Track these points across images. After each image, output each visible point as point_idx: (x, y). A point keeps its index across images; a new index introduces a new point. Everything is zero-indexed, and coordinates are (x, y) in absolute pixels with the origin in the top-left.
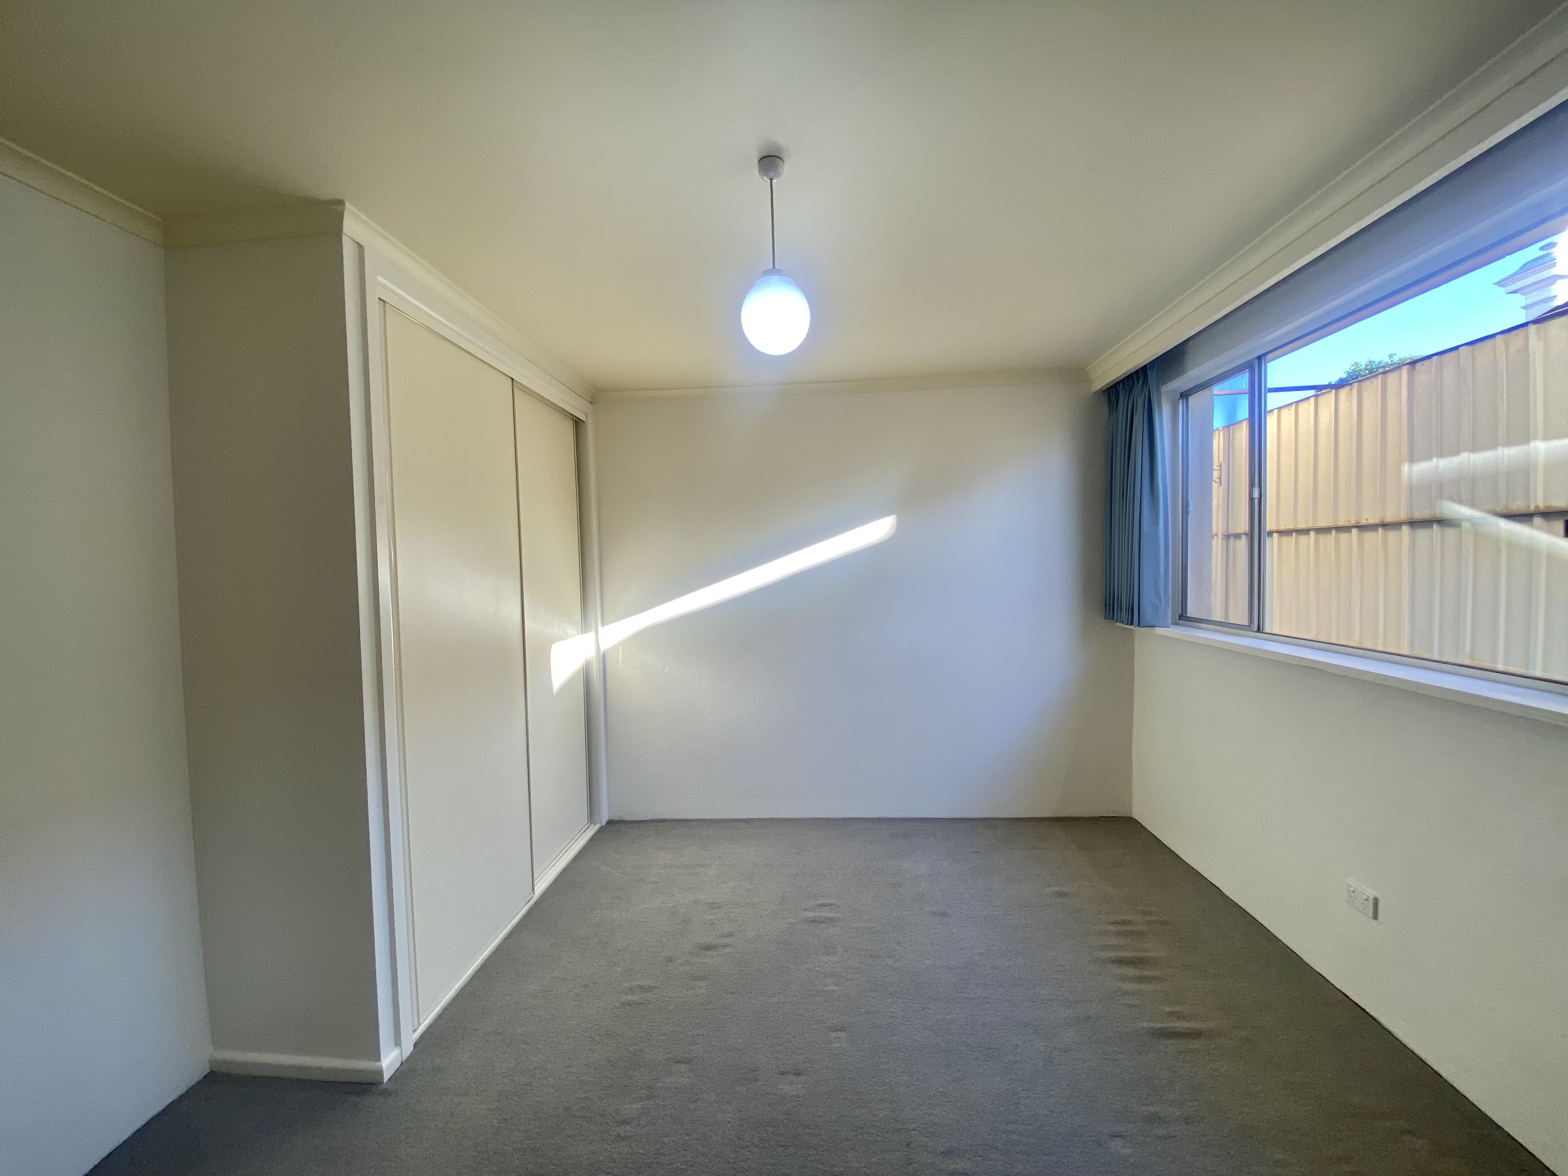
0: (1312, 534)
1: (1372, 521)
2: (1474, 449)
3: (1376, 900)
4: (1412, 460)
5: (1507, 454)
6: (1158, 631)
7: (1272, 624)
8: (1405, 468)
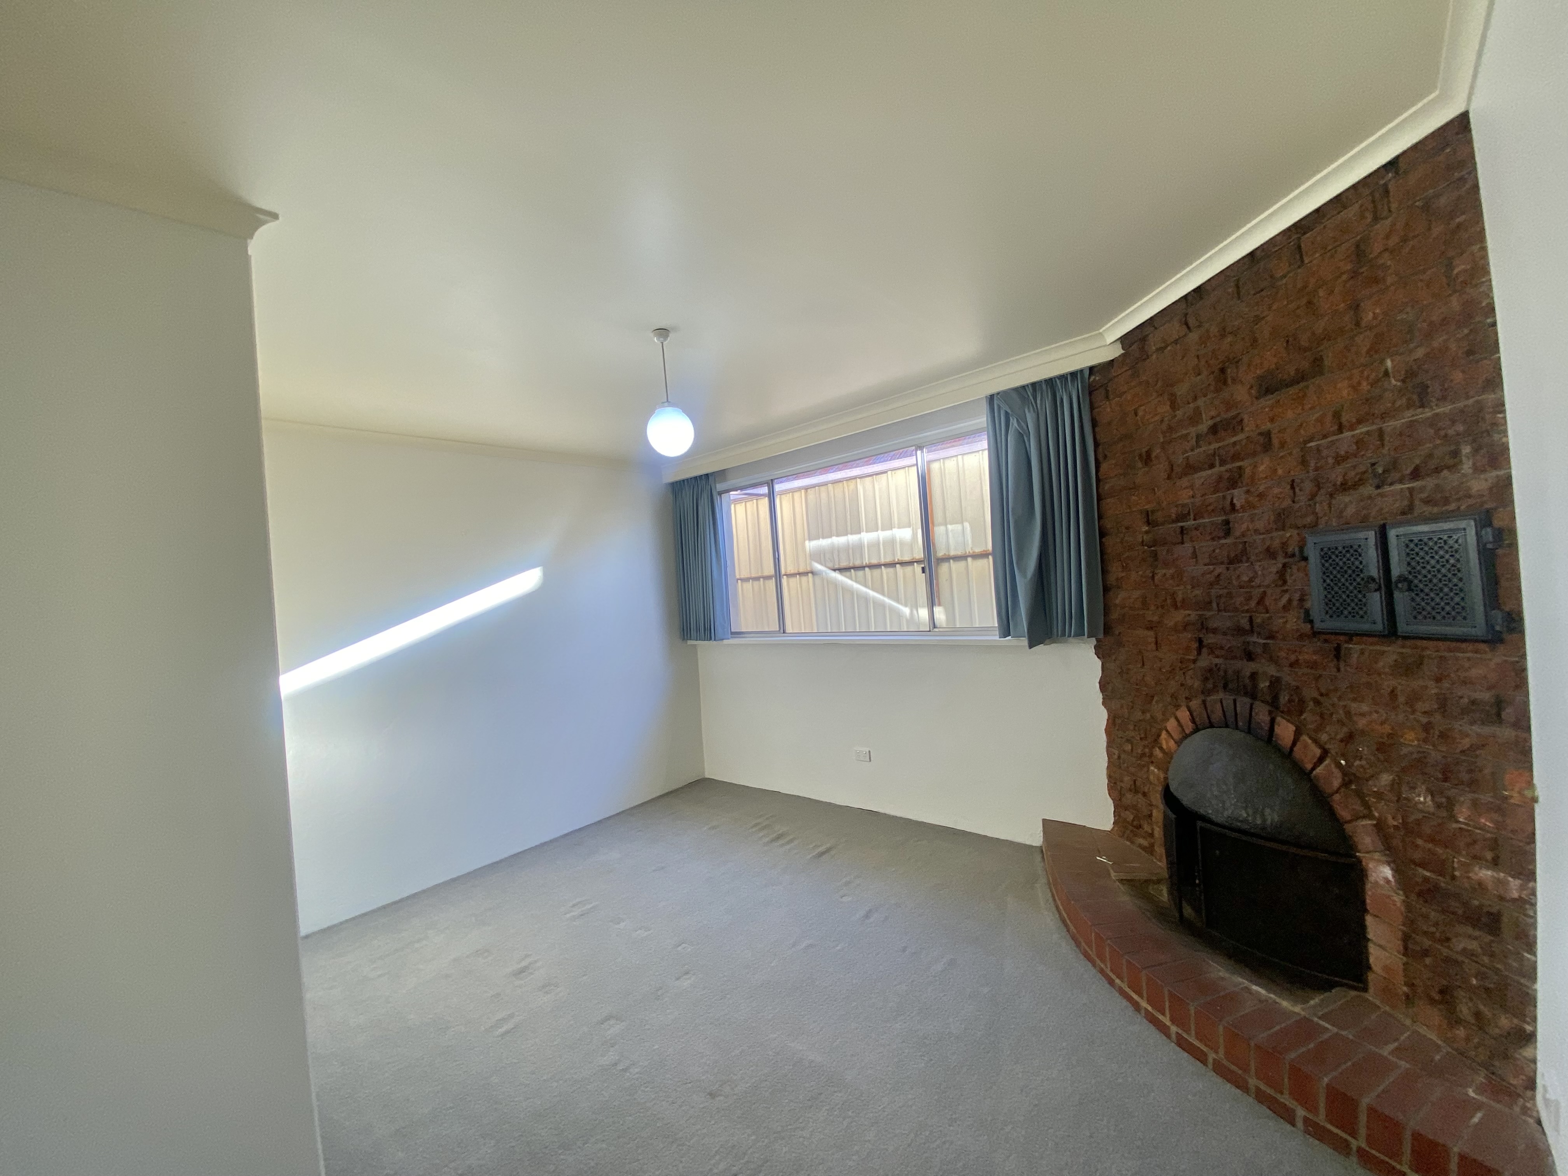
0: (761, 579)
1: (792, 572)
2: (838, 536)
3: (869, 752)
4: (810, 539)
5: (852, 538)
6: (725, 642)
7: (789, 629)
8: (807, 542)
